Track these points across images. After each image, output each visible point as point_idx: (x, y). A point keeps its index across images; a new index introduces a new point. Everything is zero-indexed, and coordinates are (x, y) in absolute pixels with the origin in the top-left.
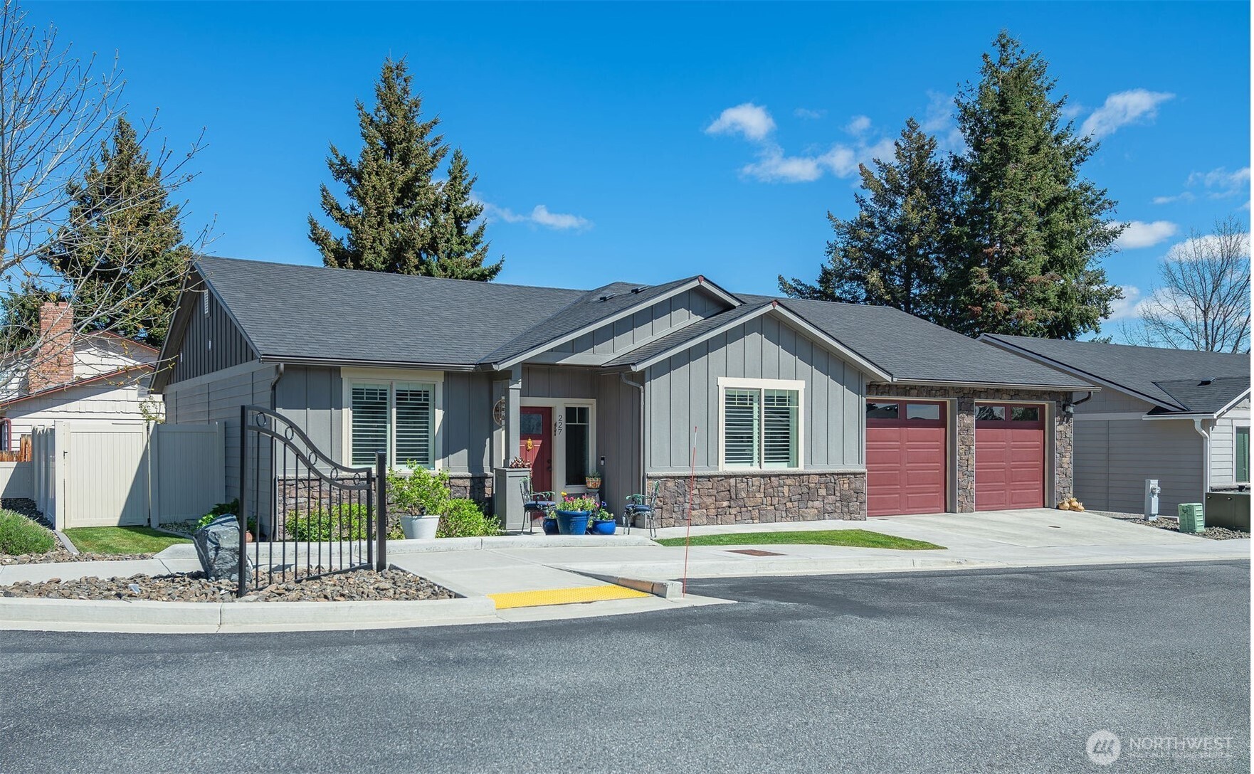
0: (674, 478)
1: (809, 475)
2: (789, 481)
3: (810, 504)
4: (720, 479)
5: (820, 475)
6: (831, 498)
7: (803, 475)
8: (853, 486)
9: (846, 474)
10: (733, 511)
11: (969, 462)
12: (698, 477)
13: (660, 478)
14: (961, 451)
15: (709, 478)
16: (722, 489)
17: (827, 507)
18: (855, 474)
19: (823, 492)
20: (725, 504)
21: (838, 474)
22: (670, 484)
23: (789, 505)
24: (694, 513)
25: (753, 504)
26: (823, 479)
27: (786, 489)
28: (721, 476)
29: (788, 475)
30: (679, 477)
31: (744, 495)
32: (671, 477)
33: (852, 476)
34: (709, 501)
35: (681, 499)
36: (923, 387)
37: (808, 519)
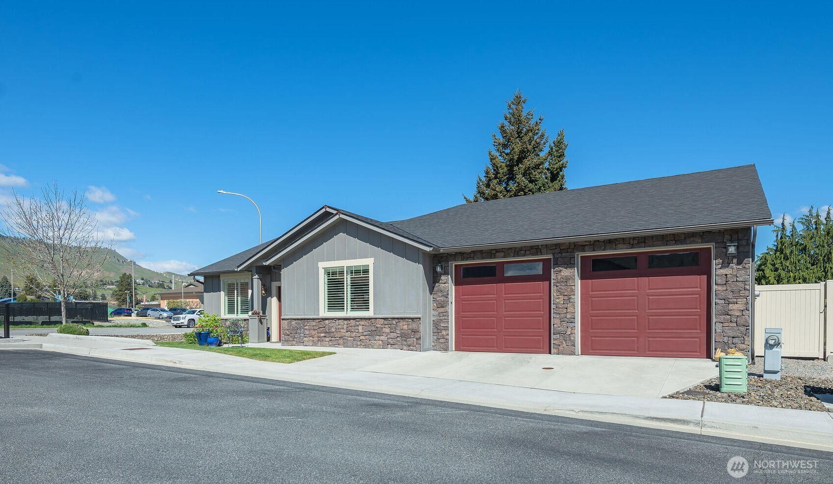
0: (295, 319)
1: (376, 319)
2: (362, 323)
3: (377, 338)
4: (319, 320)
5: (385, 319)
6: (392, 335)
7: (372, 319)
8: (411, 327)
9: (405, 318)
10: (327, 339)
11: (568, 310)
12: (308, 319)
13: (288, 319)
14: (558, 301)
15: (314, 319)
16: (321, 326)
17: (390, 341)
18: (412, 319)
19: (388, 330)
20: (322, 335)
21: (398, 319)
22: (294, 322)
23: (362, 337)
24: (305, 339)
25: (339, 336)
26: (386, 322)
27: (360, 328)
28: (320, 319)
29: (361, 319)
30: (298, 319)
31: (333, 330)
32: (293, 319)
33: (411, 320)
34: (313, 332)
35: (299, 331)
36: (510, 249)
37: (375, 347)
